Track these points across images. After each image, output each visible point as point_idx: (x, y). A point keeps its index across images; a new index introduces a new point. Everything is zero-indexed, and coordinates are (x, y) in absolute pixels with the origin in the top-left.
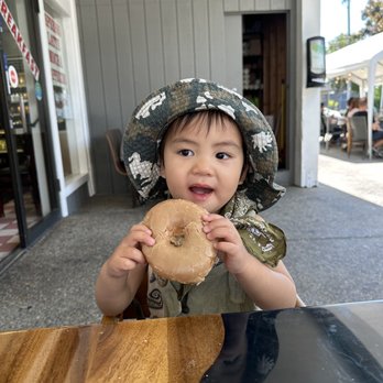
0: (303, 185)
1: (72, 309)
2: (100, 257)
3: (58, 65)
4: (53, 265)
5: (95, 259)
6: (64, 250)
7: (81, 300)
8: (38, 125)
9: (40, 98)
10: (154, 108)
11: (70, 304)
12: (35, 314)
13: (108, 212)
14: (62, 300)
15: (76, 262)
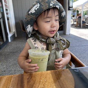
0: (67, 34)
1: (13, 64)
2: (19, 51)
3: (6, 3)
4: (7, 54)
5: (18, 52)
6: (10, 50)
7: (15, 62)
8: (2, 19)
9: (2, 12)
10: (36, 9)
11: (12, 63)
12: (4, 66)
13: (20, 41)
14: (10, 62)
15: (13, 53)
